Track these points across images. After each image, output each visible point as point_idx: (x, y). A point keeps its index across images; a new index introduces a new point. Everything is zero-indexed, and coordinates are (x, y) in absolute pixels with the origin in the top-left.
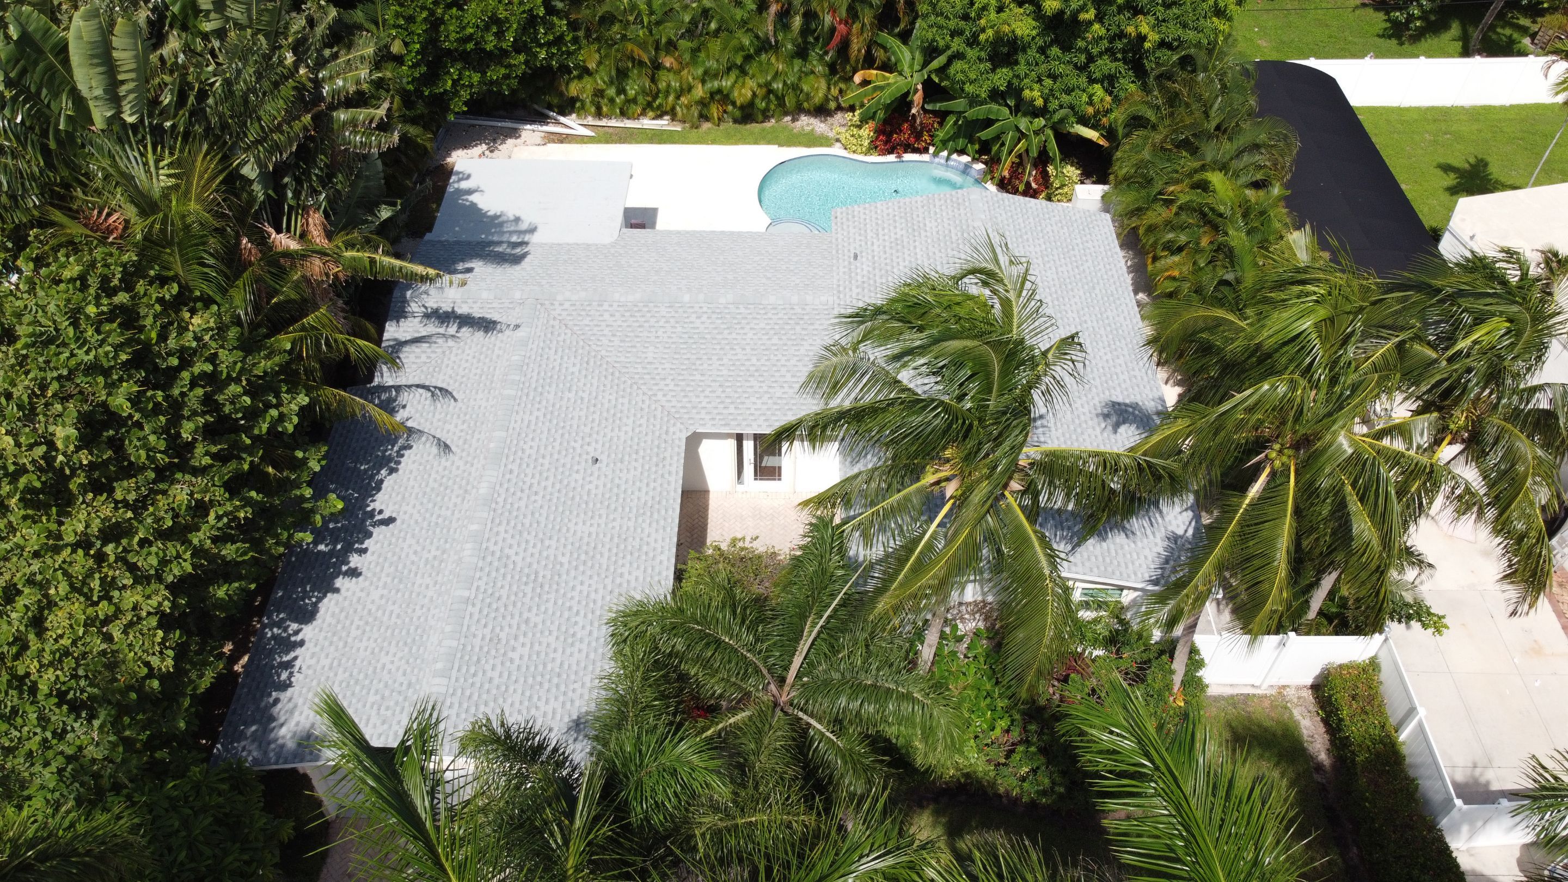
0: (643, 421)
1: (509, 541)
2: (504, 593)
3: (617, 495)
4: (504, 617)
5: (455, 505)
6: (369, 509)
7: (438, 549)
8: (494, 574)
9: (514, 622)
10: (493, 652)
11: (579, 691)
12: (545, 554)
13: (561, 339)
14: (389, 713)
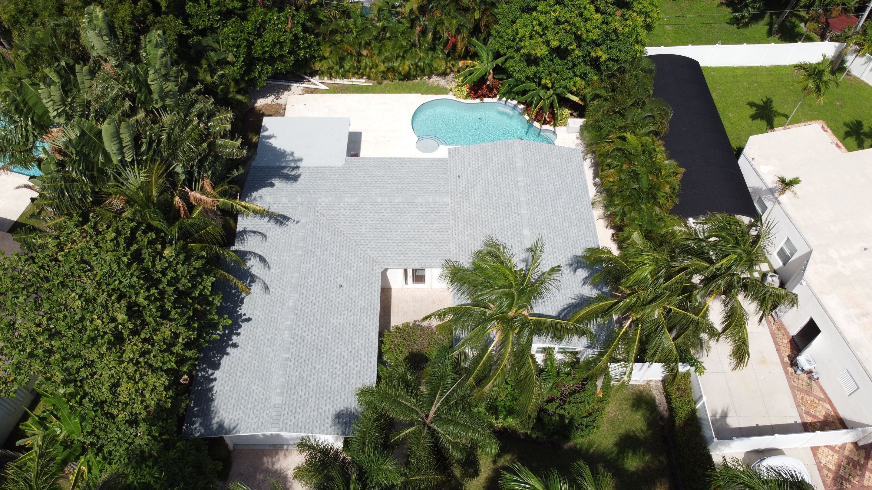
0: (361, 264)
1: (304, 329)
2: (304, 354)
3: (351, 303)
4: (304, 366)
5: (279, 311)
6: (239, 313)
7: (272, 333)
8: (298, 346)
9: (309, 369)
10: (301, 383)
11: (339, 400)
12: (320, 334)
13: (321, 222)
14: (258, 413)
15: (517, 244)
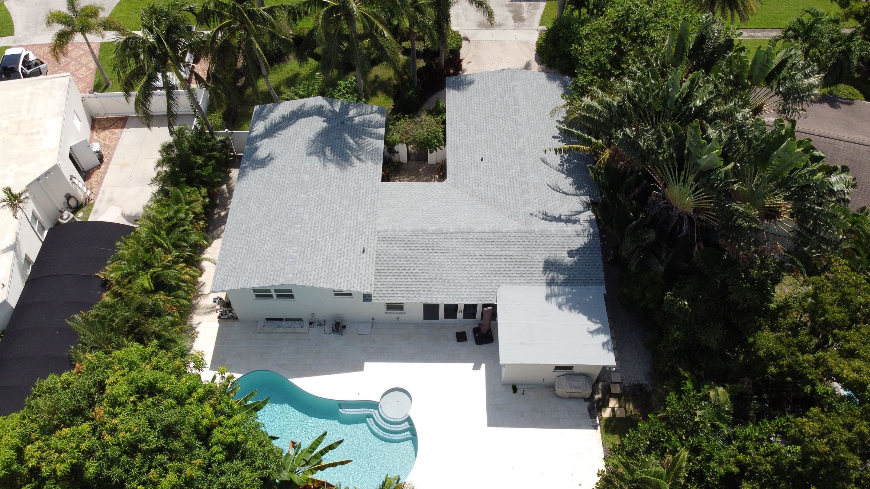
15: (318, 169)
